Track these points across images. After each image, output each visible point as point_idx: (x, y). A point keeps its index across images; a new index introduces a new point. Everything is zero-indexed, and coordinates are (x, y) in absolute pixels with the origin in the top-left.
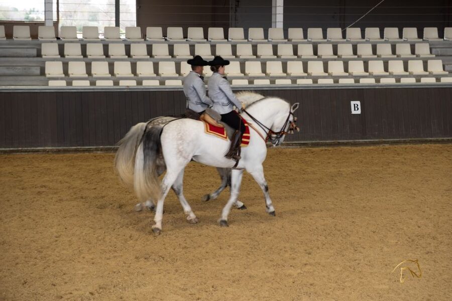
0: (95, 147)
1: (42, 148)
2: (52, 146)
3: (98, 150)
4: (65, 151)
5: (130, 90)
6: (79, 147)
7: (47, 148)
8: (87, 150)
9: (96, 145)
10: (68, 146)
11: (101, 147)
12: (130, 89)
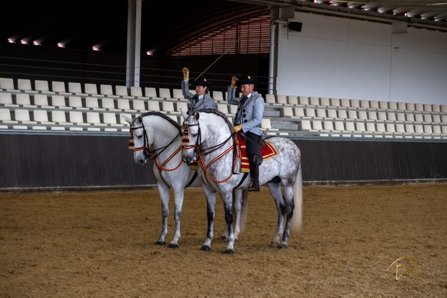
0: (53, 188)
1: (11, 188)
2: (19, 187)
3: (56, 191)
4: (30, 191)
5: (78, 135)
6: (41, 188)
7: (15, 188)
8: (47, 190)
9: (55, 186)
10: (31, 187)
11: (59, 187)
12: (77, 133)
